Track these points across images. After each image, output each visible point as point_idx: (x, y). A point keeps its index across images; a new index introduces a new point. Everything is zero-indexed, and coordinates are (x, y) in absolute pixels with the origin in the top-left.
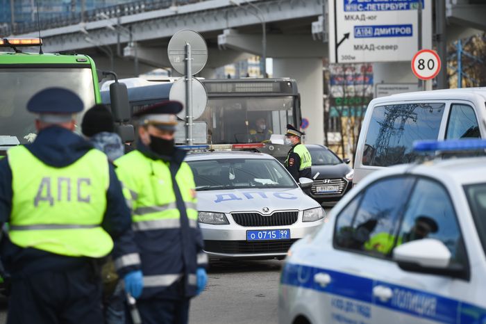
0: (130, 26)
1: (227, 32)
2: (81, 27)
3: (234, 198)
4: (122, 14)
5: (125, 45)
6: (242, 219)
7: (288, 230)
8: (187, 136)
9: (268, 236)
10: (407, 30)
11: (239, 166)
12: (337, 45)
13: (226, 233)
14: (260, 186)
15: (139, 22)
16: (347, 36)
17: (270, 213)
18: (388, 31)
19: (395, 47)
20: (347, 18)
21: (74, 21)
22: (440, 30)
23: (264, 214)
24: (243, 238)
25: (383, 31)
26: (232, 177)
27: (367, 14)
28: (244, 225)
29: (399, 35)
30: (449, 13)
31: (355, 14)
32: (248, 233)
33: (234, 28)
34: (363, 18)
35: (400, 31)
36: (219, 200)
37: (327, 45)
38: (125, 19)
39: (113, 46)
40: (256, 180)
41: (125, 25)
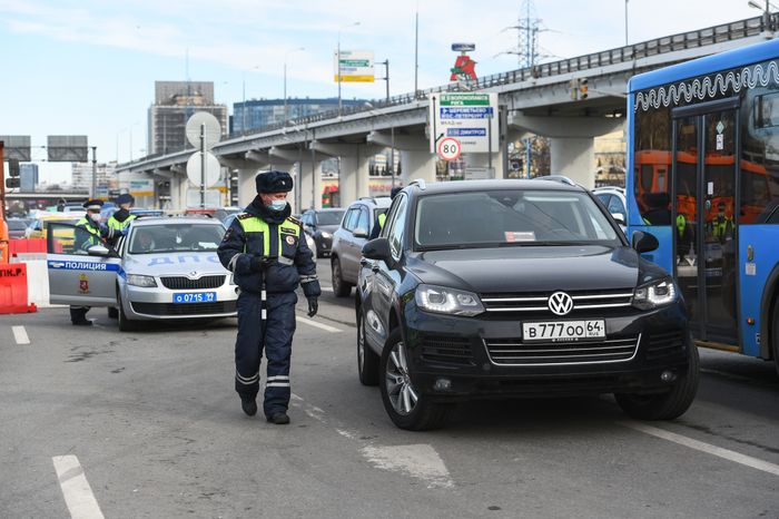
0: (313, 130)
1: (373, 133)
2: (283, 130)
3: (167, 261)
4: (309, 122)
5: (310, 142)
6: (170, 282)
7: (215, 293)
8: (202, 202)
9: (194, 299)
10: (482, 132)
11: (187, 230)
12: (436, 141)
13: (153, 295)
14: (202, 250)
15: (319, 127)
16: (442, 135)
17: (197, 277)
18: (470, 132)
19: (474, 143)
20: (442, 123)
21: (280, 127)
22: (504, 132)
23: (191, 278)
24: (170, 300)
25: (466, 132)
26: (179, 240)
27: (456, 121)
28: (171, 288)
29: (477, 135)
30: (510, 122)
31: (447, 120)
32: (176, 295)
33: (377, 131)
34: (453, 124)
35: (477, 132)
36: (154, 262)
37: (429, 141)
38: (311, 125)
39: (303, 143)
40: (201, 244)
41: (309, 129)
